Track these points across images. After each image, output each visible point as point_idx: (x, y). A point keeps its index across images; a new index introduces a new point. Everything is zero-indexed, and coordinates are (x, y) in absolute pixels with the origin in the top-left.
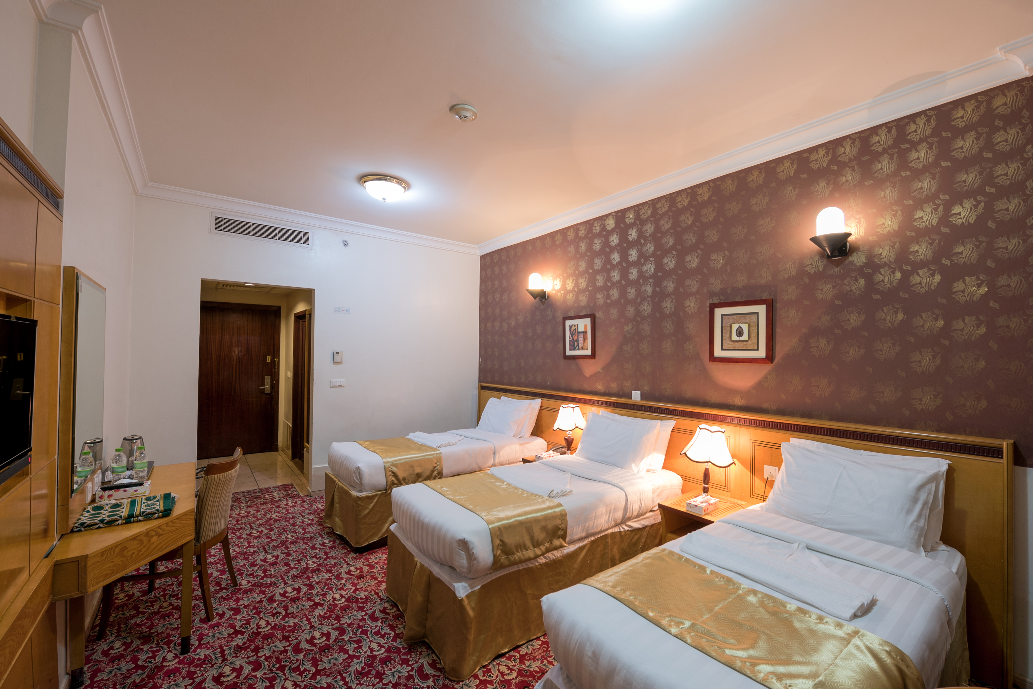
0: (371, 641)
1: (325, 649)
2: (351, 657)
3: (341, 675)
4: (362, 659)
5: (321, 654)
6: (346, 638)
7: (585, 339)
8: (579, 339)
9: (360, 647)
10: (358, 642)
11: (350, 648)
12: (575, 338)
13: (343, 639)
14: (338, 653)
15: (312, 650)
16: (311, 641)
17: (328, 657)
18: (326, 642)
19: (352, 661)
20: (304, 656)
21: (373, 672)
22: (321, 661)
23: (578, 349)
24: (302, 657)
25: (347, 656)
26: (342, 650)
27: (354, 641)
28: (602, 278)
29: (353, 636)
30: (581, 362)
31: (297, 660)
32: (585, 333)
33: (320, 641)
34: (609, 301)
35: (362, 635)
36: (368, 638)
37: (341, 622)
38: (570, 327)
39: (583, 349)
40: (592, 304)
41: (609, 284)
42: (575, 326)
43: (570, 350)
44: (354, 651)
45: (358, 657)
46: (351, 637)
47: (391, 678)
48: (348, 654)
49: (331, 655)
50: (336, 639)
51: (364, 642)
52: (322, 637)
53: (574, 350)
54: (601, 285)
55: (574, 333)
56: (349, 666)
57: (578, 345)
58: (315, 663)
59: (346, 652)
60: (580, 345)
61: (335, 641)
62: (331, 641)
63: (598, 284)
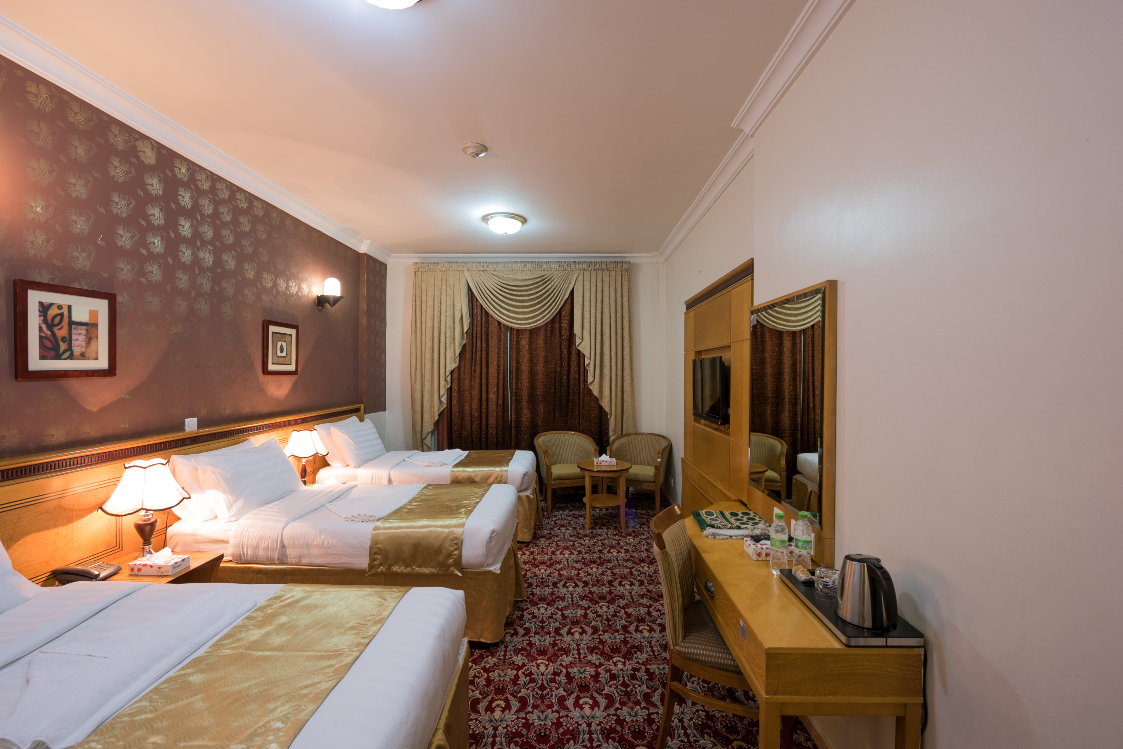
0: (543, 614)
1: (575, 623)
2: (561, 610)
3: (573, 603)
4: (556, 606)
5: (580, 619)
6: (557, 624)
7: (91, 337)
8: (74, 337)
9: (552, 614)
10: (551, 617)
11: (559, 616)
12: (61, 333)
13: (560, 624)
14: (568, 616)
15: (585, 624)
16: (584, 632)
17: (576, 616)
18: (573, 627)
19: (562, 608)
20: (591, 622)
21: (554, 597)
22: (581, 615)
23: (71, 357)
24: (593, 622)
25: (563, 612)
26: (564, 617)
27: (553, 619)
28: (129, 235)
29: (552, 622)
30: (74, 384)
31: (597, 621)
32: (91, 327)
33: (577, 629)
34: (143, 280)
35: (546, 620)
36: (543, 617)
37: (554, 639)
38: (44, 308)
39: (83, 356)
40: (106, 275)
41: (144, 252)
42: (60, 307)
43: (42, 357)
44: (557, 613)
45: (557, 608)
46: (554, 623)
47: (547, 590)
48: (562, 613)
49: (573, 616)
50: (564, 627)
51: (547, 615)
52: (574, 632)
53: (58, 357)
54: (128, 247)
55: (57, 320)
56: (566, 606)
57: (70, 348)
58: (585, 616)
59: (563, 615)
60: (77, 350)
61: (566, 625)
62: (568, 627)
63: (120, 243)
